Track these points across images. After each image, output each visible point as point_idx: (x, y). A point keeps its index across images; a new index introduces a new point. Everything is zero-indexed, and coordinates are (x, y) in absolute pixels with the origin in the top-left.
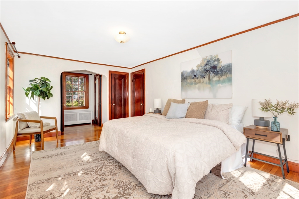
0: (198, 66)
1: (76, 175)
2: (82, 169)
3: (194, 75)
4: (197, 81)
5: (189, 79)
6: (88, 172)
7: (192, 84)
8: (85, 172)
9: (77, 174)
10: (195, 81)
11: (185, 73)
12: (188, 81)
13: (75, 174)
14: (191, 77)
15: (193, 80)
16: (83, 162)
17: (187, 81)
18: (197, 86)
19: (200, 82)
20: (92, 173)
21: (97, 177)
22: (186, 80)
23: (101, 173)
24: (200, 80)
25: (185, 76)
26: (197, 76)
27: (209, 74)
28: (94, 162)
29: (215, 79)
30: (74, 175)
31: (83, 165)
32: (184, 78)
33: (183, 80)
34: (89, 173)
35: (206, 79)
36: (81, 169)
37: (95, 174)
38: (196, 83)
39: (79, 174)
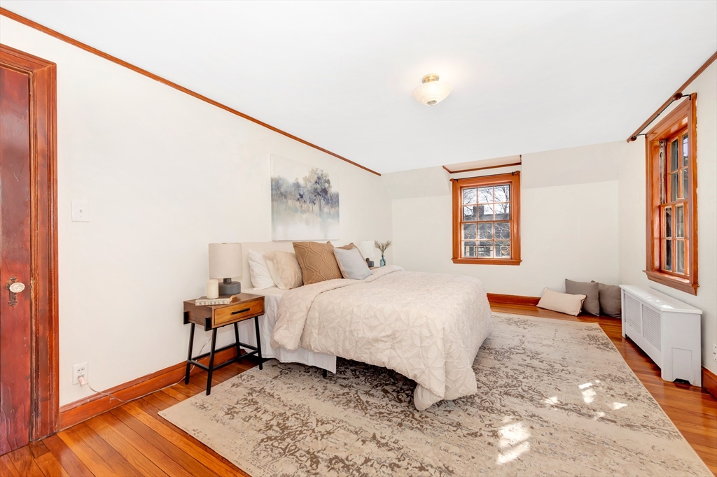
0: (305, 179)
1: (561, 403)
2: (542, 406)
3: (300, 195)
4: (305, 206)
5: (290, 199)
6: (534, 393)
7: (296, 210)
8: (540, 397)
9: (559, 403)
10: (301, 207)
11: (283, 183)
12: (290, 202)
13: (562, 406)
14: (295, 196)
15: (298, 202)
16: (532, 424)
17: (287, 202)
18: (304, 216)
19: (308, 211)
20: (526, 389)
21: (524, 378)
22: (284, 200)
23: (510, 380)
24: (309, 206)
25: (282, 190)
26: (305, 198)
27: (320, 200)
28: (504, 406)
29: (326, 209)
30: (567, 404)
31: (534, 416)
32: (282, 194)
33: (279, 197)
34: (533, 391)
35: (316, 208)
36: (545, 407)
37: (524, 384)
38: (303, 212)
39: (553, 400)
